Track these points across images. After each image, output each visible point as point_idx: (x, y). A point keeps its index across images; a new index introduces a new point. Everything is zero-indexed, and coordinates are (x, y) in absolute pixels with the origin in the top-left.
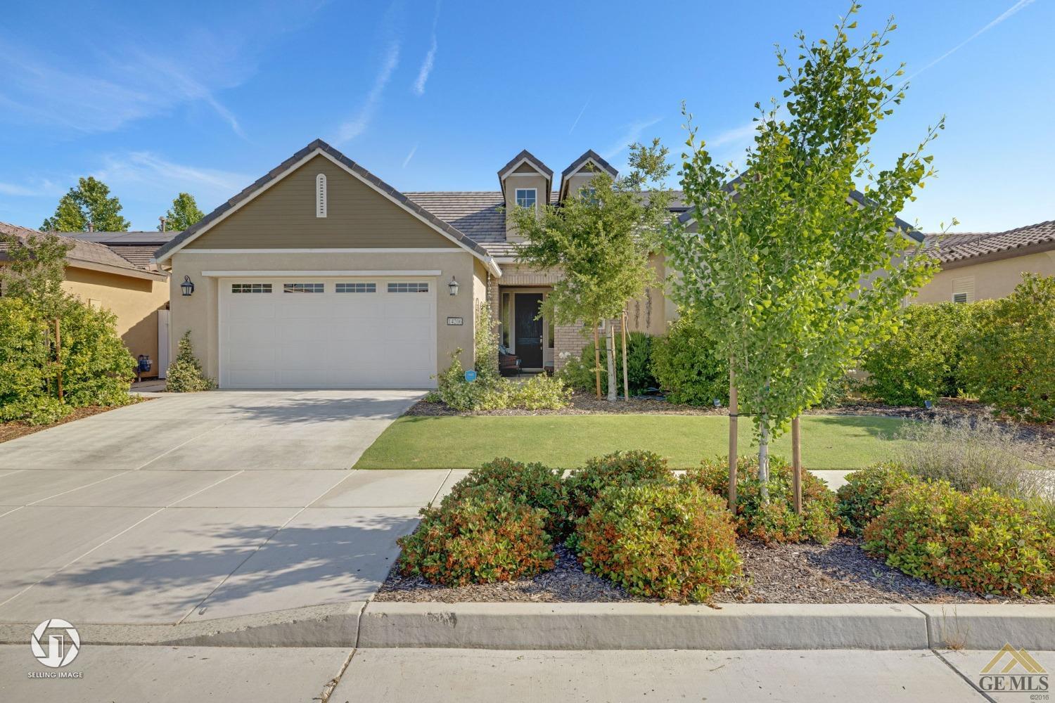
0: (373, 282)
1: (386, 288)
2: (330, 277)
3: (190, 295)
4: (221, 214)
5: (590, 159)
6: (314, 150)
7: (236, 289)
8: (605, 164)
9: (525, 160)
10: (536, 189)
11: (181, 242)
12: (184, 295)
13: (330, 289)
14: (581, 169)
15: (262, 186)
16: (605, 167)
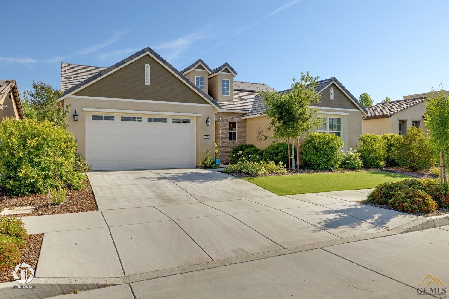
0: (166, 118)
1: (172, 121)
2: (145, 114)
3: (77, 120)
4: (96, 79)
5: (227, 67)
6: (146, 52)
7: (95, 118)
8: (233, 70)
9: (200, 63)
10: (204, 77)
11: (72, 91)
12: (74, 120)
13: (144, 120)
14: (223, 71)
15: (119, 66)
16: (233, 71)
